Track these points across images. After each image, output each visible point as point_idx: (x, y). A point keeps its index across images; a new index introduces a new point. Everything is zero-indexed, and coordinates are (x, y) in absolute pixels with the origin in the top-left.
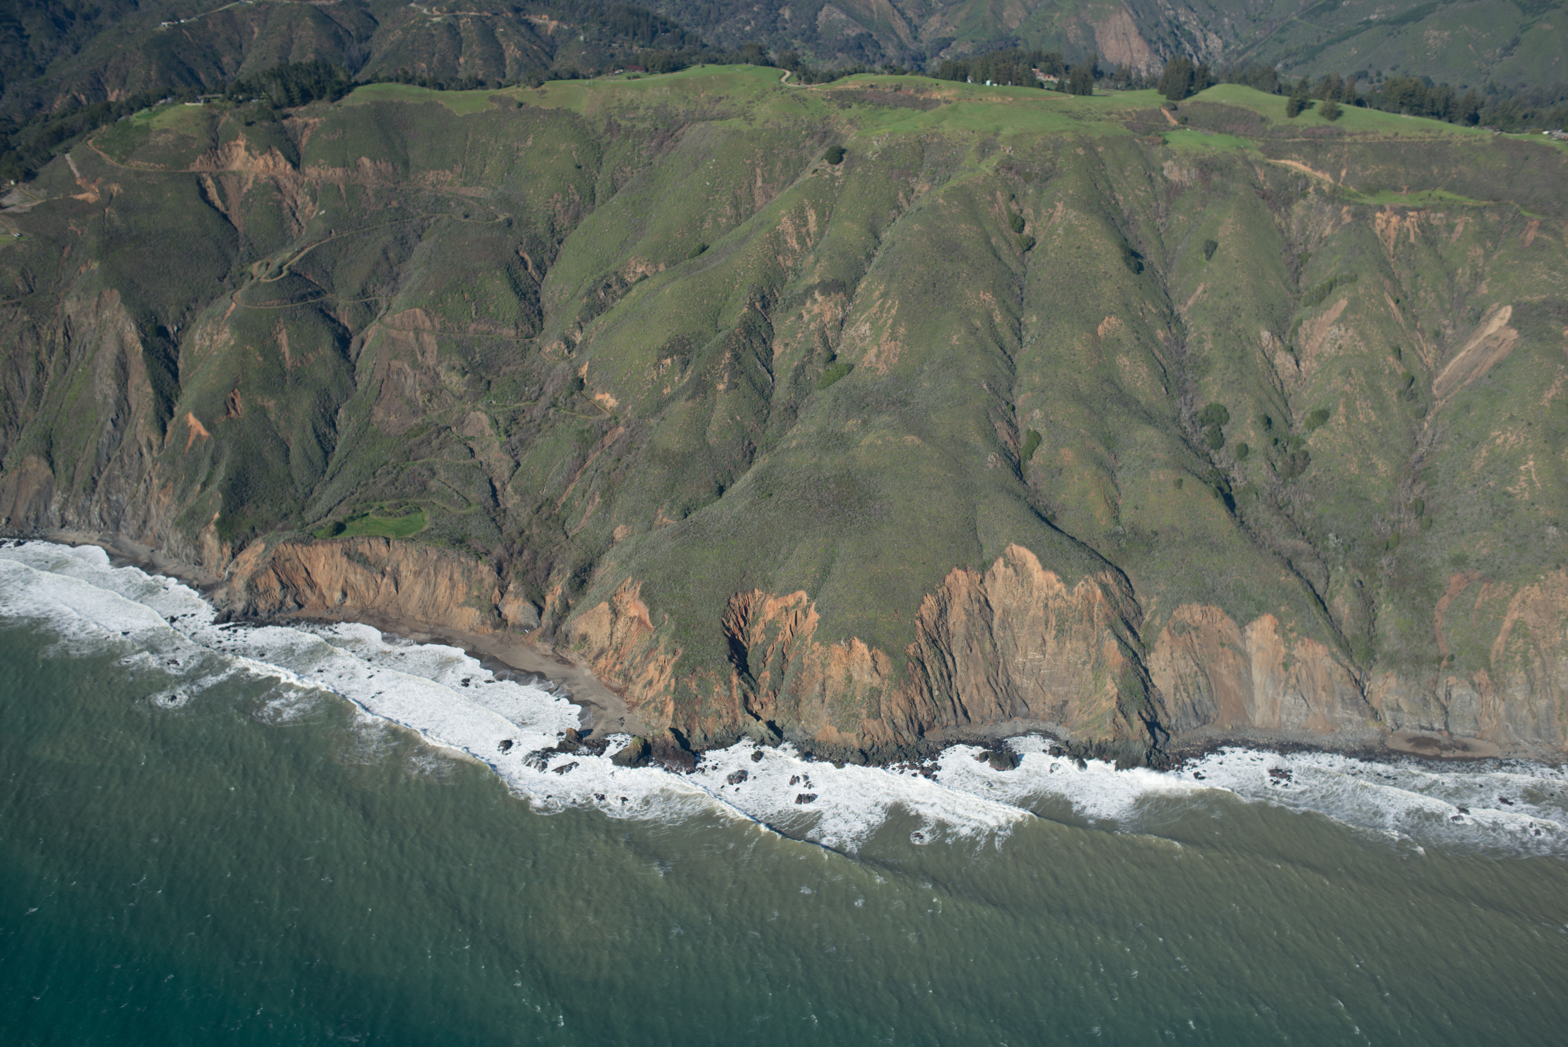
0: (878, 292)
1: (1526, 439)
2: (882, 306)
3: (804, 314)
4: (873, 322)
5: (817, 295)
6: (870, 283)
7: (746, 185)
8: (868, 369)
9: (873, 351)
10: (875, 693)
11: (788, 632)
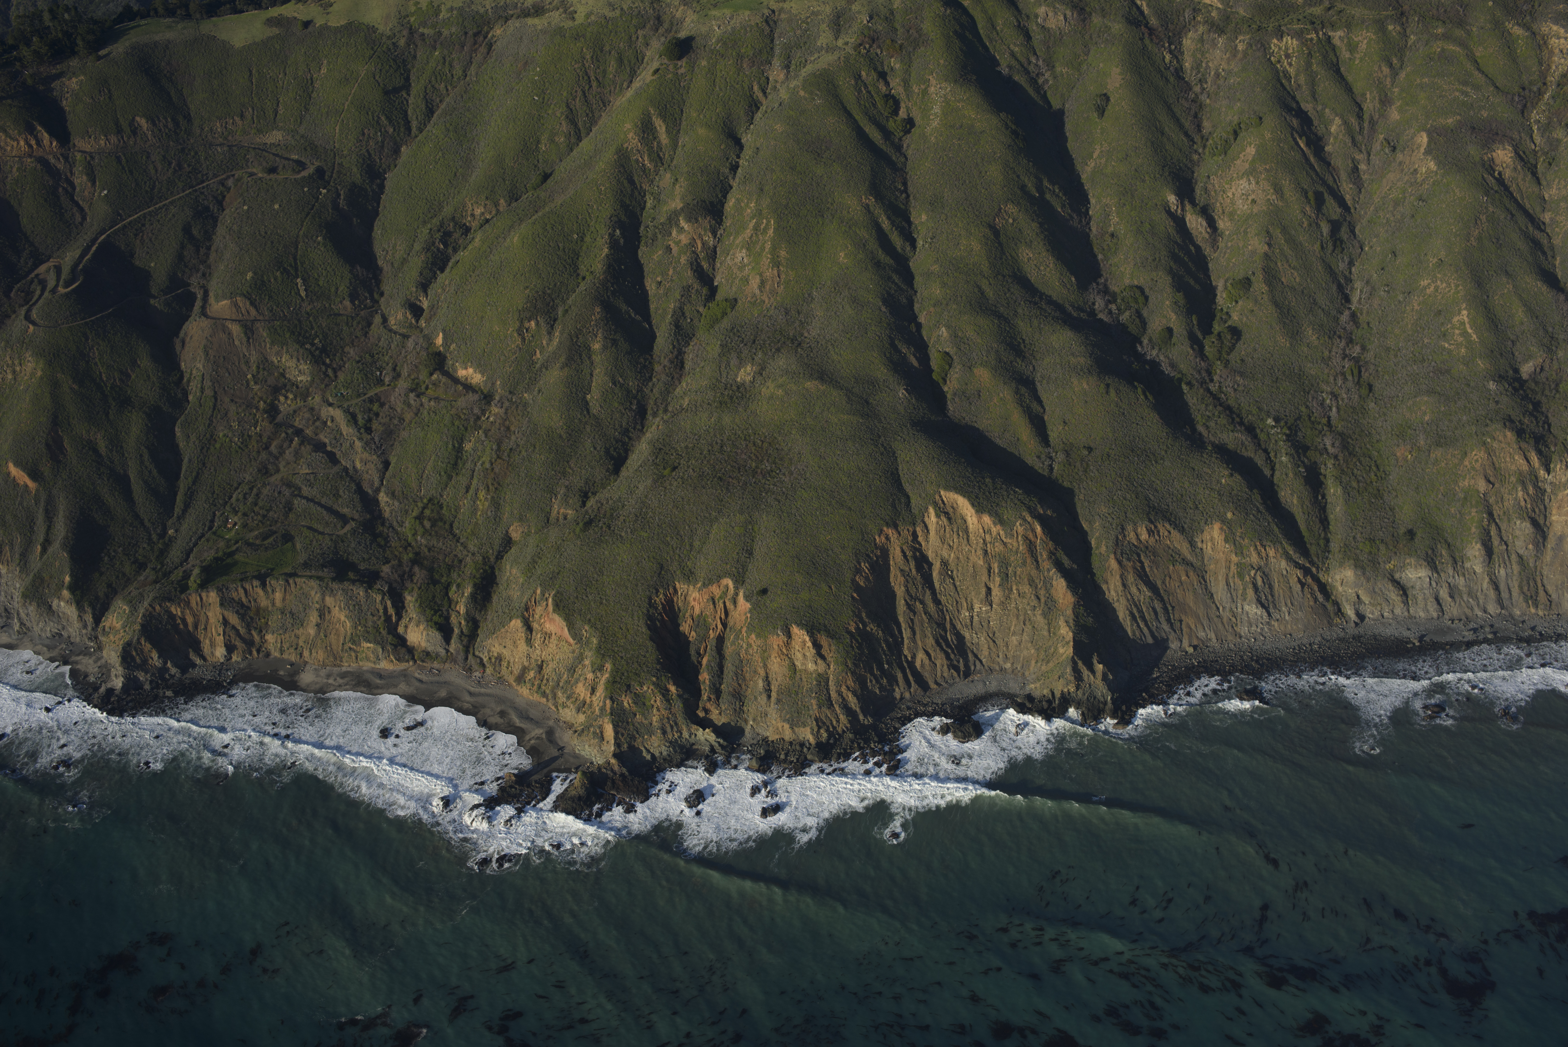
0: (749, 211)
1: (1457, 286)
2: (756, 228)
3: (673, 245)
4: (749, 246)
5: (683, 223)
6: (738, 201)
7: (580, 93)
8: (754, 304)
9: (755, 282)
10: (822, 680)
11: (720, 626)
